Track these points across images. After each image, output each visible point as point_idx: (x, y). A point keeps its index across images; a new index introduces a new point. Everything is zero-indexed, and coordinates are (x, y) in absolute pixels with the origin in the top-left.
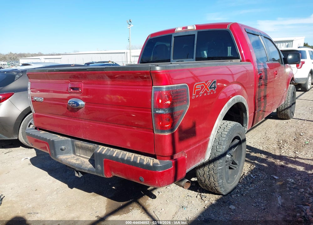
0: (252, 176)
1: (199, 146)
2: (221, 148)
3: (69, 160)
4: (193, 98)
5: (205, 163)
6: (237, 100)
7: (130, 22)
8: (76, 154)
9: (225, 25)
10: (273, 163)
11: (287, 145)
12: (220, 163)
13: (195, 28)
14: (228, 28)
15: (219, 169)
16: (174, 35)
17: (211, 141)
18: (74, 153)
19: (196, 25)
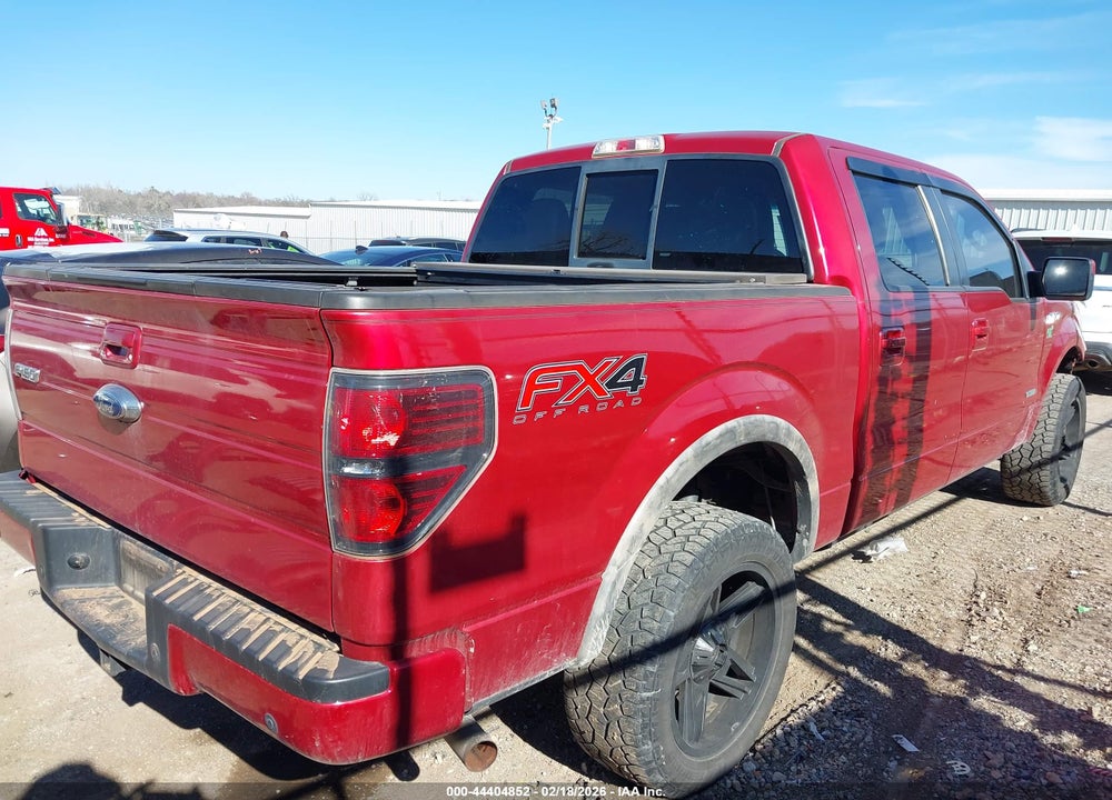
0: (813, 728)
1: (540, 607)
2: (658, 619)
3: (87, 608)
4: (515, 422)
5: (597, 671)
6: (748, 434)
7: (553, 106)
8: (125, 585)
9: (763, 142)
10: (918, 683)
11: (1001, 613)
12: (646, 677)
13: (662, 147)
14: (776, 152)
15: (643, 701)
16: (587, 169)
17: (609, 589)
18: (120, 581)
19: (664, 136)
